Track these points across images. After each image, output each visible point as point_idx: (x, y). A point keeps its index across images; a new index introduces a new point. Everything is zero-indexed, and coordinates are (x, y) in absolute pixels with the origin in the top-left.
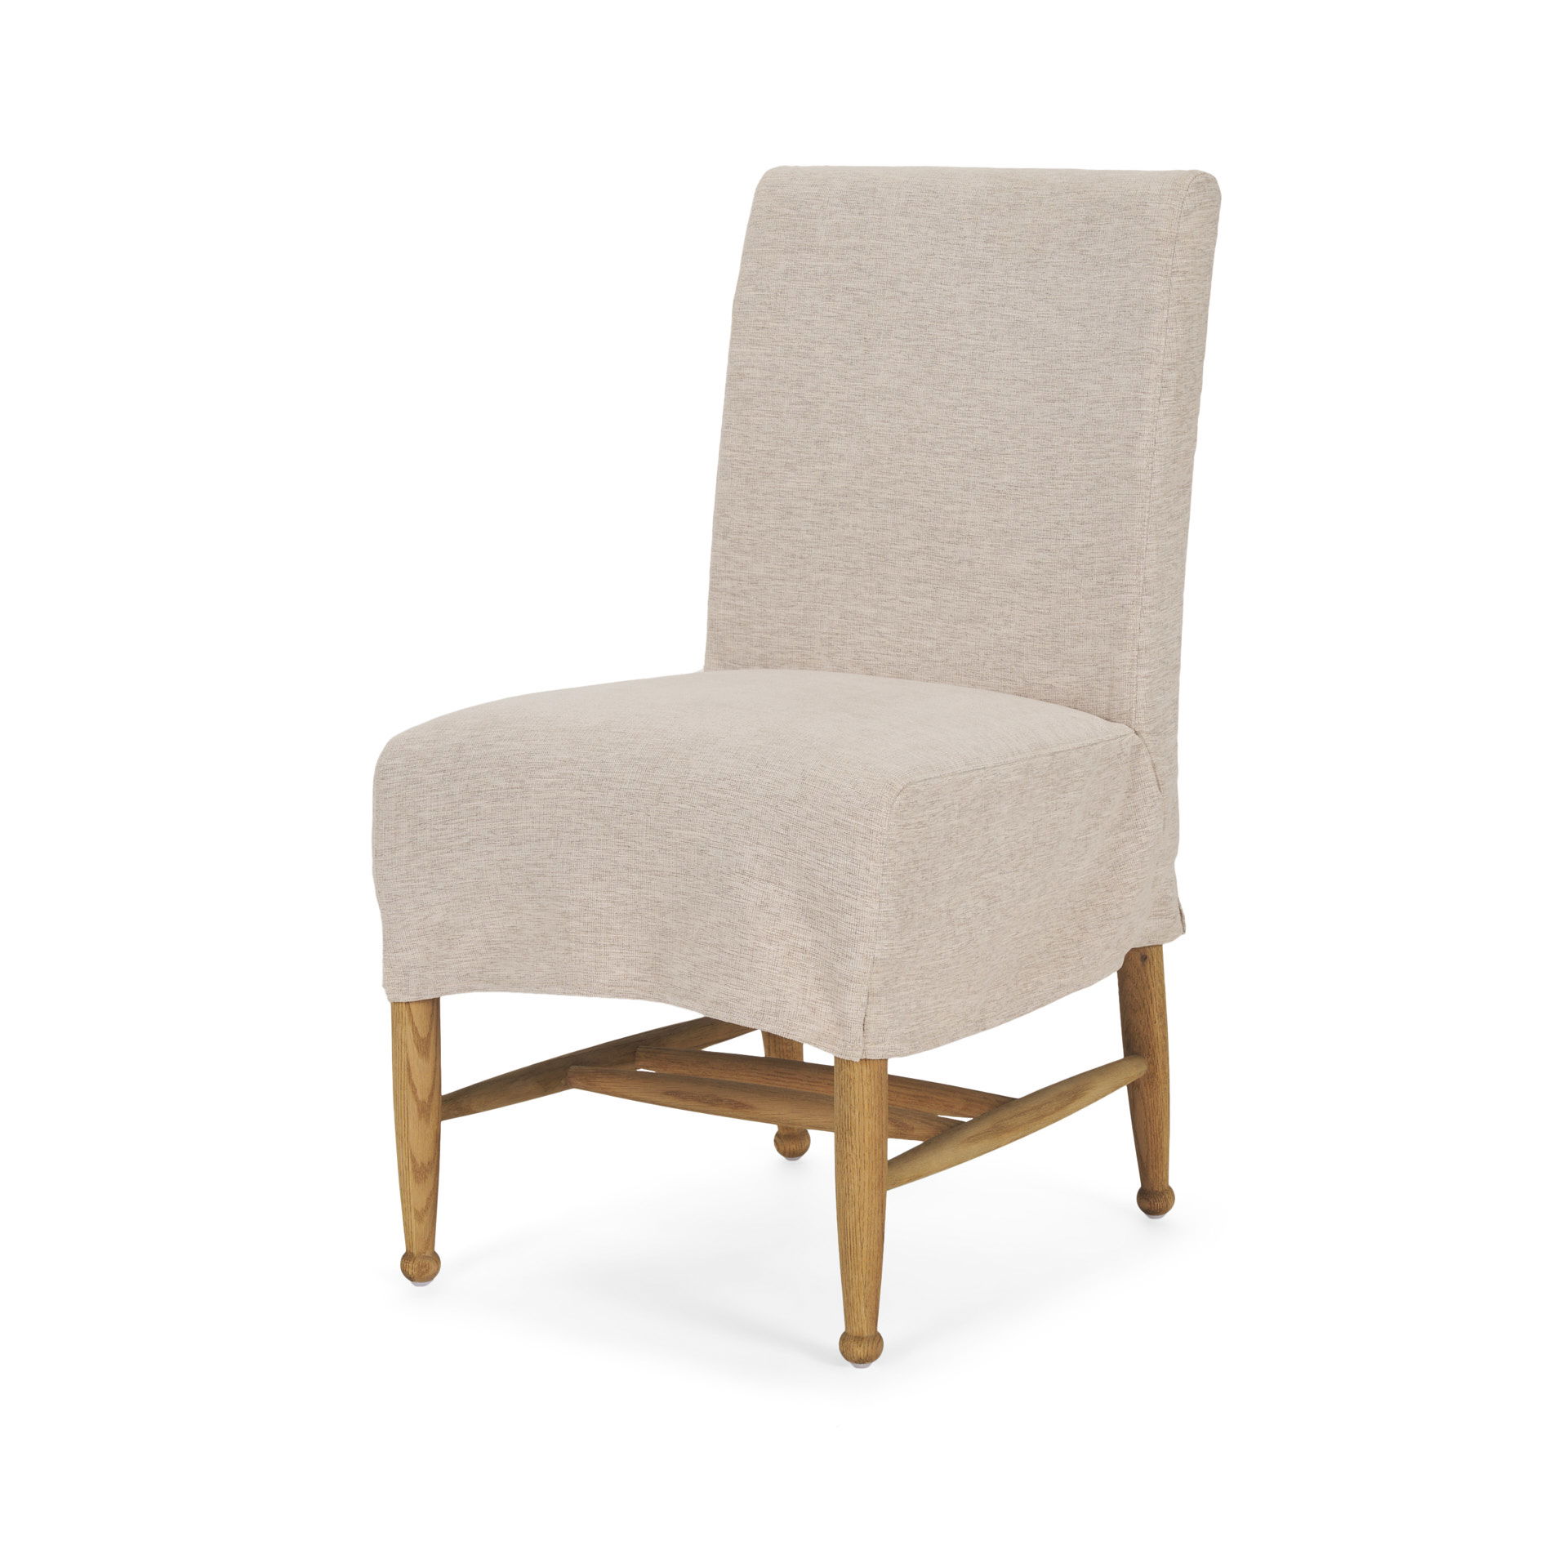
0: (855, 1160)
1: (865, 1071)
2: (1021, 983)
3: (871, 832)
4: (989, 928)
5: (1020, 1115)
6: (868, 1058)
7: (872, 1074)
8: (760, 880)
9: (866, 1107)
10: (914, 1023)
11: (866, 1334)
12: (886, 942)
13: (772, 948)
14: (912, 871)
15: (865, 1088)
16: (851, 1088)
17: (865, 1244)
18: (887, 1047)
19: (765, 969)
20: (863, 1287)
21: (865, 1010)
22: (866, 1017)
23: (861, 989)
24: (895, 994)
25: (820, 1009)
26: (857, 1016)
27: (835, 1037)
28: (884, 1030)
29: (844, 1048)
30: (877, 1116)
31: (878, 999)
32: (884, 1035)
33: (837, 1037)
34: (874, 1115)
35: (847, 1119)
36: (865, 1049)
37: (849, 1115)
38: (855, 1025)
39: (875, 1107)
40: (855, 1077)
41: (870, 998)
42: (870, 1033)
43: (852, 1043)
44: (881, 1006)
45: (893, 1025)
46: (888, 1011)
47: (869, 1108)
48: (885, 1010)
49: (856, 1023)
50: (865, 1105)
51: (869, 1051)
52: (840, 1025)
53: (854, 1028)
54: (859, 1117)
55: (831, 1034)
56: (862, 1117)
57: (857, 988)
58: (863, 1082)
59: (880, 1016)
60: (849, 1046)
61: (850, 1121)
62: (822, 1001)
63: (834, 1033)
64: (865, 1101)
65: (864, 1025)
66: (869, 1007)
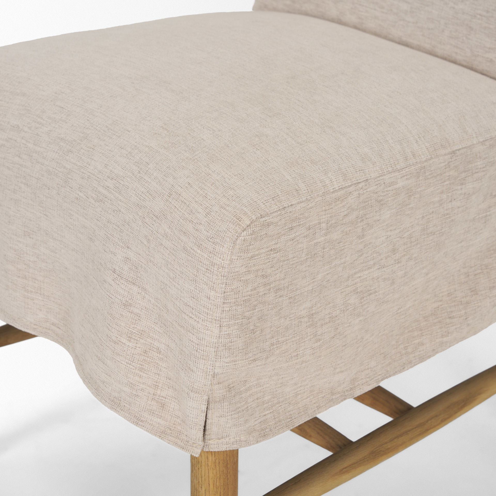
1: (210, 458)
2: (402, 346)
3: (213, 264)
4: (361, 318)
6: (211, 450)
7: (217, 461)
8: (127, 280)
9: (211, 486)
10: (267, 412)
12: (228, 360)
13: (131, 344)
14: (261, 294)
15: (211, 471)
16: (199, 469)
18: (232, 440)
19: (123, 363)
21: (205, 415)
22: (207, 420)
23: (201, 398)
24: (242, 395)
25: (169, 405)
26: (197, 420)
27: (180, 432)
28: (227, 428)
29: (187, 443)
30: (222, 493)
31: (220, 405)
32: (229, 432)
33: (182, 432)
34: (219, 493)
35: (196, 491)
36: (207, 445)
37: (198, 489)
38: (195, 427)
39: (219, 486)
40: (202, 462)
41: (210, 405)
42: (212, 432)
43: (192, 441)
44: (224, 410)
45: (238, 424)
46: (233, 413)
47: (214, 487)
48: (228, 413)
49: (196, 425)
50: (210, 484)
51: (212, 446)
52: (184, 422)
53: (194, 429)
54: (205, 493)
55: (176, 429)
56: (208, 493)
57: (197, 397)
58: (208, 467)
59: (223, 418)
60: (190, 442)
61: (198, 494)
62: (171, 398)
63: (179, 428)
64: (210, 482)
65: (205, 427)
66: (210, 412)
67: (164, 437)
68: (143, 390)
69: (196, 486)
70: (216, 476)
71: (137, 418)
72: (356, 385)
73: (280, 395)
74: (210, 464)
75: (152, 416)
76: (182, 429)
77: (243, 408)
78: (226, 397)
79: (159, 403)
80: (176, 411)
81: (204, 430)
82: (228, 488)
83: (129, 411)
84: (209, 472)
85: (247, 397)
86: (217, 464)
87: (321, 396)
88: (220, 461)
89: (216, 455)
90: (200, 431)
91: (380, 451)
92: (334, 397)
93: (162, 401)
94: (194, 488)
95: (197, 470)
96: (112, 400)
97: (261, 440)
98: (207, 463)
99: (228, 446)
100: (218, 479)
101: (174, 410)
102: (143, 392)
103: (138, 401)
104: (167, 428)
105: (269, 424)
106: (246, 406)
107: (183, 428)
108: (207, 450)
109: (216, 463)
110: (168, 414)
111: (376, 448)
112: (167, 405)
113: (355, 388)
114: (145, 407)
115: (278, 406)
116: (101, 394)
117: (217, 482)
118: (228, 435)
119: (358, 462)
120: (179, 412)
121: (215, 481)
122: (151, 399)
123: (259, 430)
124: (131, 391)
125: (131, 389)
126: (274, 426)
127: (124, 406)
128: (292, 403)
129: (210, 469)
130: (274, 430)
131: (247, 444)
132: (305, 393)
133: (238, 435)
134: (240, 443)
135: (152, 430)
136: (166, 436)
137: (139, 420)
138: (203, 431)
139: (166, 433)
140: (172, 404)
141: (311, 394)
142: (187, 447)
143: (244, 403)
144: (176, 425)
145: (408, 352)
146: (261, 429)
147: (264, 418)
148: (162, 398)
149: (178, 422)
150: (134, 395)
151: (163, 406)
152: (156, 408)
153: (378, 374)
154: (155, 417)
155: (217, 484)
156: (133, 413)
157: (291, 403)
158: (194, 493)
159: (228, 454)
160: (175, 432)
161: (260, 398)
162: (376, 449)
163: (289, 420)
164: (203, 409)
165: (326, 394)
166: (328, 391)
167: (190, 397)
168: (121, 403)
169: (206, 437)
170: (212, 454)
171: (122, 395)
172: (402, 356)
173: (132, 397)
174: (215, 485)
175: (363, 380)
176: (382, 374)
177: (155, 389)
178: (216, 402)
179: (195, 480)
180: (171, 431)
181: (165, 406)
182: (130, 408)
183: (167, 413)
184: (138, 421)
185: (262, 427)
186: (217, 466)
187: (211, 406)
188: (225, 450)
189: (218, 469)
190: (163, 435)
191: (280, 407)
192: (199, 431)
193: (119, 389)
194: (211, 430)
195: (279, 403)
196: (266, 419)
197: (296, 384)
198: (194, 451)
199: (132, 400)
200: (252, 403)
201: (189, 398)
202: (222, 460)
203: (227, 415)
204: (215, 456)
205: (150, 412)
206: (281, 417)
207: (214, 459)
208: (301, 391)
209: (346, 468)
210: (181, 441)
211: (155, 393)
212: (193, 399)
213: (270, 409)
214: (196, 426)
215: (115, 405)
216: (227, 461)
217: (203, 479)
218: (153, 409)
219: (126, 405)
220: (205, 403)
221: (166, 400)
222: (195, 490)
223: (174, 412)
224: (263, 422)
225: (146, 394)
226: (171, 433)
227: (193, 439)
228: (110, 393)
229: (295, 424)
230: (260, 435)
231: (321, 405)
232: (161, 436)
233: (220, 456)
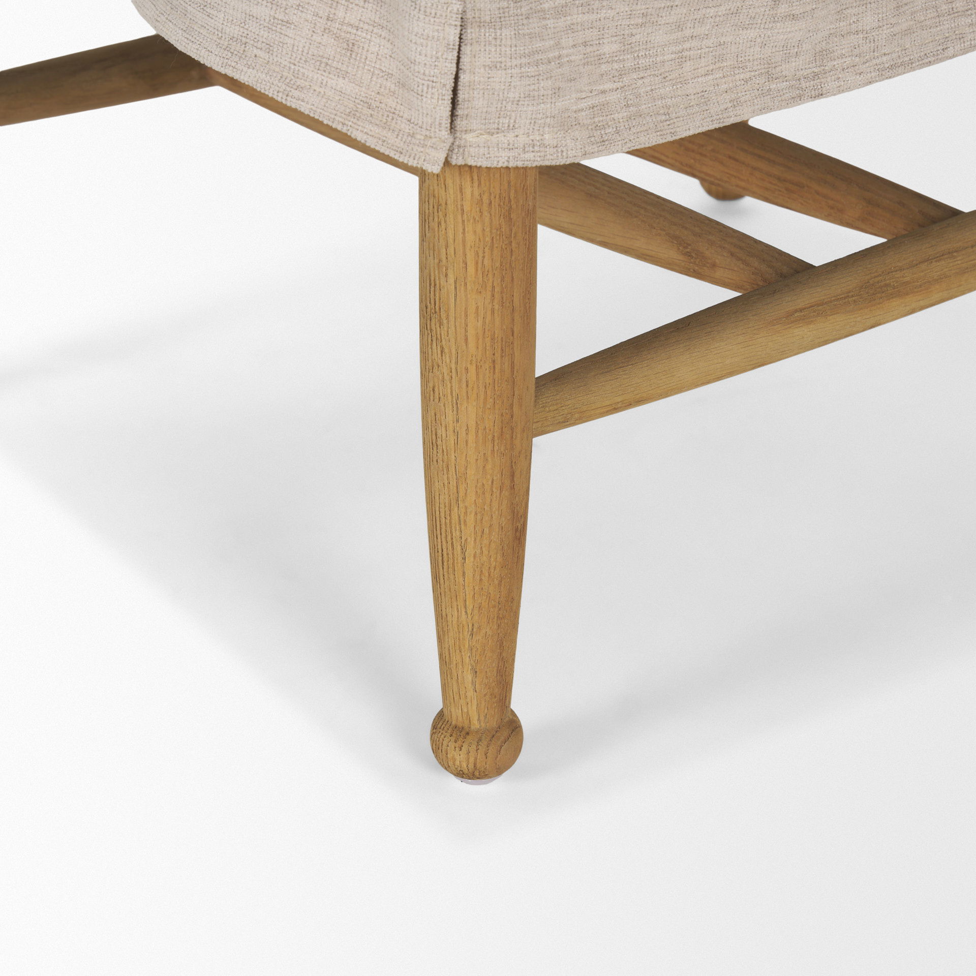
0: (447, 378)
1: (468, 191)
5: (939, 257)
6: (471, 162)
7: (485, 198)
9: (471, 269)
10: (608, 86)
11: (476, 725)
15: (469, 228)
16: (439, 224)
17: (470, 551)
18: (522, 140)
20: (467, 635)
21: (456, 58)
22: (462, 76)
23: (445, 8)
24: (548, 22)
25: (366, 46)
26: (436, 70)
27: (394, 113)
28: (510, 104)
29: (410, 138)
30: (497, 289)
31: (493, 35)
32: (513, 114)
33: (397, 112)
34: (489, 288)
35: (432, 289)
36: (459, 147)
37: (437, 282)
38: (430, 89)
39: (490, 269)
40: (449, 202)
41: (469, 31)
42: (474, 110)
43: (424, 132)
44: (503, 49)
45: (536, 94)
46: (524, 61)
47: (477, 270)
48: (513, 60)
49: (434, 84)
50: (468, 264)
51: (472, 149)
52: (404, 86)
53: (429, 97)
54: (456, 288)
55: (383, 106)
56: (463, 288)
57: (435, 6)
58: (463, 214)
59: (500, 72)
60: (418, 137)
61: (437, 295)
62: (371, 28)
63: (391, 102)
64: (468, 256)
65: (455, 91)
66: (466, 49)
67: (353, 125)
68: (300, 8)
69: (432, 274)
70: (482, 239)
71: (288, 81)
72: (827, 68)
73: (641, 48)
74: (467, 208)
75: (325, 71)
76: (399, 106)
77: (551, 55)
78: (506, 14)
79: (341, 41)
80: (383, 59)
81: (454, 102)
82: (513, 278)
83: (267, 66)
84: (464, 230)
85: (558, 29)
86: (485, 207)
87: (742, 76)
88: (492, 197)
89: (483, 182)
90: (443, 102)
91: (887, 285)
92: (774, 86)
93: (348, 36)
94: (428, 282)
95: (436, 229)
96: (224, 47)
97: (592, 151)
98: (459, 203)
99: (511, 154)
100: (487, 249)
101: (380, 57)
102: (302, 12)
103: (290, 35)
104: (362, 103)
105: (613, 116)
106: (557, 54)
107: (400, 102)
108: (460, 162)
109: (483, 203)
110: (363, 68)
111: (875, 277)
112: (362, 45)
113: (824, 76)
114: (306, 51)
115: (635, 77)
116: (198, 38)
117: (484, 257)
118: (511, 125)
119: (831, 302)
120: (392, 60)
121: (481, 255)
122: (322, 30)
123: (590, 127)
124: (272, 13)
125: (271, 8)
126: (626, 124)
127: (256, 56)
128: (670, 77)
129: (469, 221)
130: (626, 133)
131: (560, 155)
132: (703, 60)
133: (536, 127)
134: (542, 149)
135: (325, 109)
136: (359, 123)
137: (291, 85)
138: (450, 102)
139: (358, 115)
140: (372, 43)
141: (718, 65)
142: (410, 148)
143: (552, 42)
144: (384, 96)
145: (955, 10)
146: (595, 125)
147: (602, 99)
148: (349, 29)
149: (388, 88)
150: (280, 22)
151: (351, 47)
152: (332, 53)
153: (883, 51)
154: (331, 76)
155: (486, 262)
156: (277, 69)
157: (667, 79)
158: (428, 295)
159: (512, 183)
160: (381, 113)
161: (591, 43)
162: (876, 280)
163: (664, 118)
164: (452, 38)
165: (753, 74)
166: (759, 67)
167: (418, 7)
168: (246, 49)
169: (458, 122)
170: (472, 180)
171: (250, 29)
172: (941, 18)
173: (274, 28)
174: (480, 265)
175: (844, 60)
176: (892, 53)
177: (332, 4)
178: (481, 24)
179: (432, 257)
180: (370, 111)
181: (356, 47)
182: (271, 60)
183: (361, 65)
184: (288, 89)
185: (596, 120)
186: (486, 214)
187: (471, 33)
188: (505, 165)
189: (487, 220)
190: (352, 120)
191: (640, 82)
192: (440, 102)
193: (243, 14)
194: (470, 105)
195: (636, 69)
196: (606, 102)
197: (679, 27)
198: (428, 157)
199: (274, 36)
200: (571, 50)
201: (417, 10)
202: (497, 197)
203: (509, 64)
204: (480, 184)
205: (318, 63)
206: (644, 107)
207: (476, 193)
208: (692, 52)
209: (801, 310)
210: (395, 136)
211: (331, 16)
212: (425, 12)
213: (616, 79)
214: (432, 87)
215: (234, 57)
216: (510, 201)
217: (451, 250)
218: (326, 56)
219: (259, 53)
220: (456, 23)
221: (359, 33)
222: (430, 285)
223: (378, 62)
224: (599, 108)
225: (309, 17)
226: (371, 115)
227: (424, 127)
228: (220, 29)
229: (678, 129)
230: (592, 139)
231: (742, 99)
232: (347, 122)
233: (492, 186)
